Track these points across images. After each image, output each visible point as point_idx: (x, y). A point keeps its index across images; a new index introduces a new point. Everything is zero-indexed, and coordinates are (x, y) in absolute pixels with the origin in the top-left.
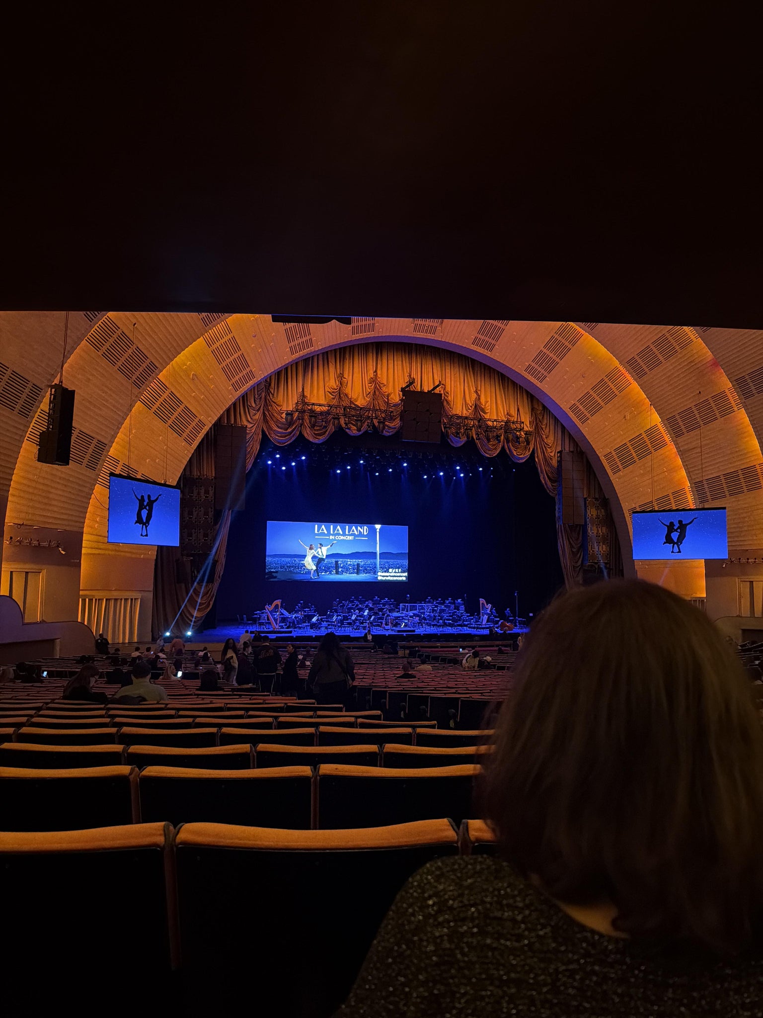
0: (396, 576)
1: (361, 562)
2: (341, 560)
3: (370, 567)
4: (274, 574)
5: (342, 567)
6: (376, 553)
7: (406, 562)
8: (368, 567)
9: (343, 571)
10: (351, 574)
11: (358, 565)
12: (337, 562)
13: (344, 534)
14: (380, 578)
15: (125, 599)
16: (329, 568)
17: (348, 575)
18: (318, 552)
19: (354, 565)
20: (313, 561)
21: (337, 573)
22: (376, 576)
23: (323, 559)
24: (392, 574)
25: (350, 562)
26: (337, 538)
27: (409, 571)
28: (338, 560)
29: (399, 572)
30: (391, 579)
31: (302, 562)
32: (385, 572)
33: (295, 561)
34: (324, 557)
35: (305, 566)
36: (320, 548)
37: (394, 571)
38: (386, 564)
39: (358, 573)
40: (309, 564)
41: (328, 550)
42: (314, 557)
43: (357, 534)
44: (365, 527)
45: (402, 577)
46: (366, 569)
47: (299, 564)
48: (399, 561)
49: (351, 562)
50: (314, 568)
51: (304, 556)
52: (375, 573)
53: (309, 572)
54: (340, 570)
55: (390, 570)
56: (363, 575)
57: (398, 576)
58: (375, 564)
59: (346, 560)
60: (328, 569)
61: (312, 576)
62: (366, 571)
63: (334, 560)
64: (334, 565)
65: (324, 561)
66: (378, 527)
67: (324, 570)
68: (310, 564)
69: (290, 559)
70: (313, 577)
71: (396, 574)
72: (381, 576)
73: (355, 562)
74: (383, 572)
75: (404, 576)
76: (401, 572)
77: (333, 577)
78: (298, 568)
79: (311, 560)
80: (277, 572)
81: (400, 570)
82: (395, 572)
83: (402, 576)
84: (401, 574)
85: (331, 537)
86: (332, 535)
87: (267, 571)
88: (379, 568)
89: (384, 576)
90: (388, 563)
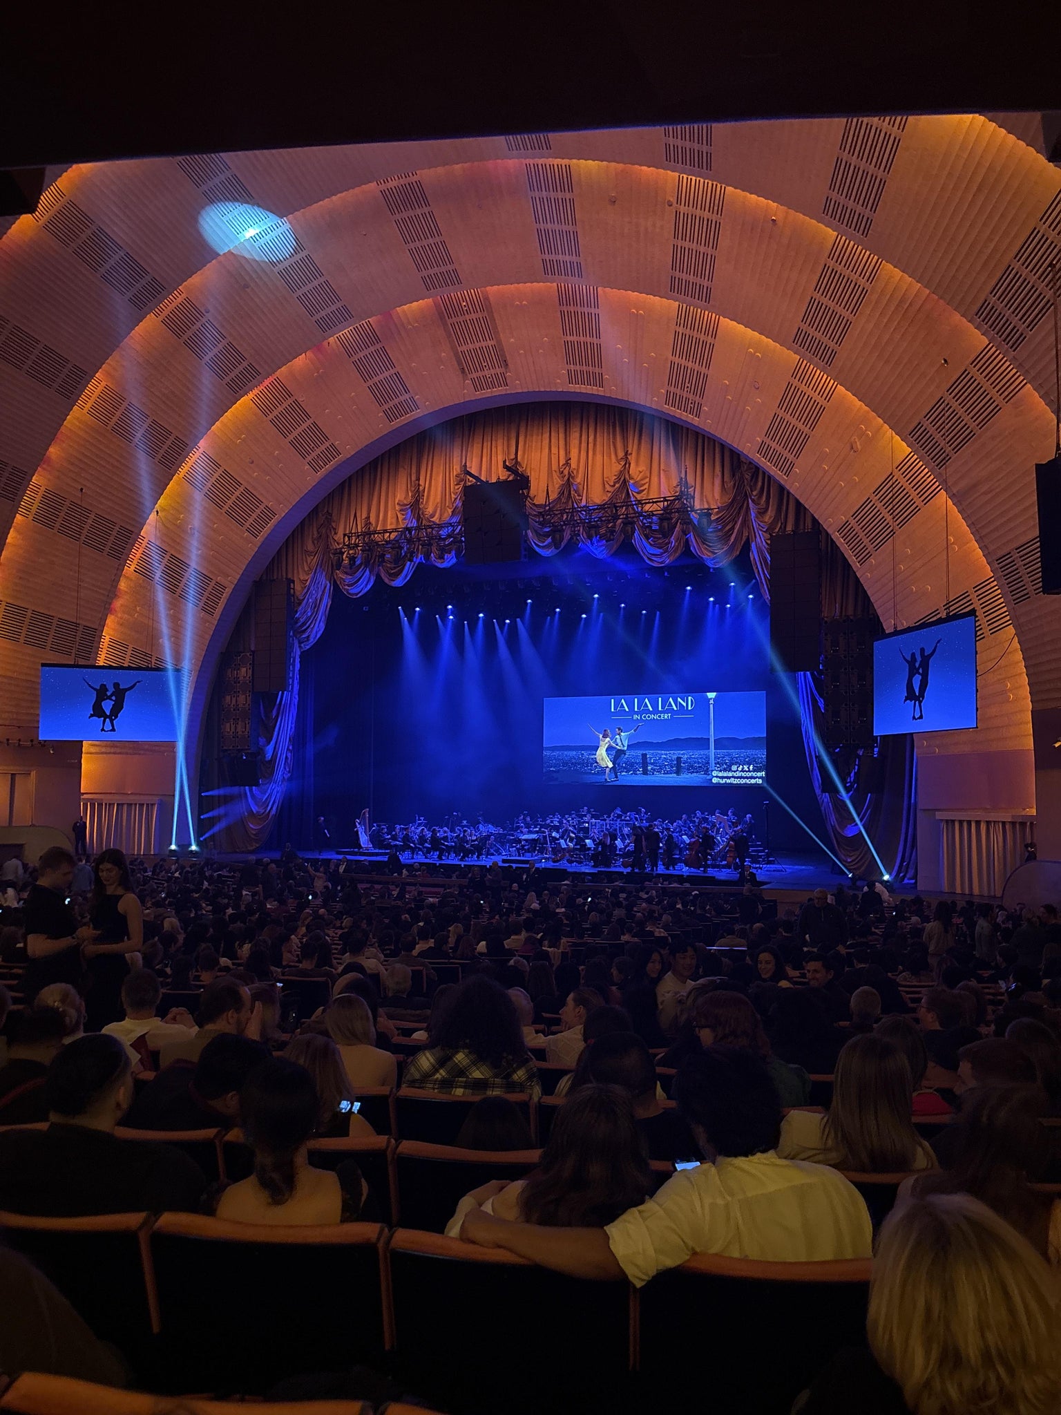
0: (744, 778)
1: (685, 755)
2: (652, 752)
3: (699, 763)
4: (554, 775)
5: (652, 764)
6: (709, 739)
7: (762, 754)
8: (695, 763)
9: (654, 770)
10: (667, 773)
11: (679, 759)
12: (644, 756)
13: (656, 711)
14: (715, 780)
15: (139, 804)
16: (632, 765)
17: (662, 775)
18: (616, 740)
19: (671, 760)
20: (608, 755)
21: (645, 772)
22: (708, 777)
23: (623, 751)
24: (738, 774)
25: (664, 754)
26: (645, 717)
27: (767, 768)
28: (647, 752)
29: (749, 771)
30: (736, 781)
31: (593, 757)
32: (725, 770)
33: (582, 754)
34: (625, 748)
35: (597, 762)
36: (619, 734)
37: (740, 769)
38: (726, 758)
39: (678, 773)
40: (602, 759)
41: (630, 738)
42: (609, 749)
43: (675, 709)
44: (690, 698)
45: (758, 778)
46: (692, 766)
47: (588, 759)
48: (749, 752)
49: (666, 754)
50: (610, 765)
51: (596, 748)
52: (707, 772)
53: (603, 770)
54: (649, 768)
55: (734, 768)
56: (687, 776)
57: (747, 778)
58: (708, 757)
59: (659, 752)
60: (630, 767)
61: (607, 777)
62: (692, 768)
63: (640, 753)
64: (639, 760)
65: (625, 754)
66: (711, 695)
67: (625, 768)
68: (603, 757)
69: (574, 753)
70: (609, 777)
71: (743, 774)
72: (717, 777)
73: (673, 754)
74: (721, 771)
75: (759, 778)
76: (754, 771)
77: (639, 779)
78: (587, 766)
79: (605, 753)
80: (557, 772)
81: (751, 767)
82: (743, 771)
83: (755, 778)
84: (754, 774)
85: (635, 717)
86: (637, 713)
87: (544, 770)
88: (714, 765)
89: (722, 778)
90: (729, 755)
